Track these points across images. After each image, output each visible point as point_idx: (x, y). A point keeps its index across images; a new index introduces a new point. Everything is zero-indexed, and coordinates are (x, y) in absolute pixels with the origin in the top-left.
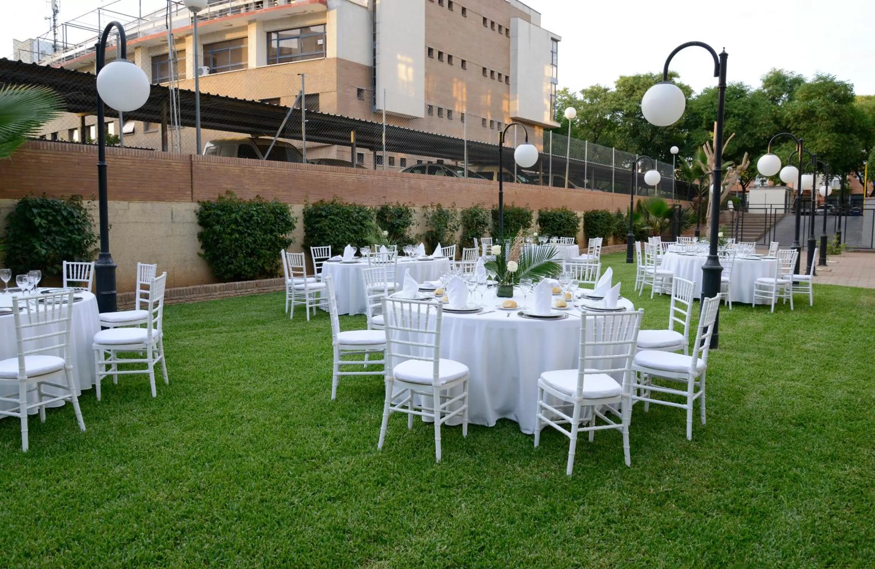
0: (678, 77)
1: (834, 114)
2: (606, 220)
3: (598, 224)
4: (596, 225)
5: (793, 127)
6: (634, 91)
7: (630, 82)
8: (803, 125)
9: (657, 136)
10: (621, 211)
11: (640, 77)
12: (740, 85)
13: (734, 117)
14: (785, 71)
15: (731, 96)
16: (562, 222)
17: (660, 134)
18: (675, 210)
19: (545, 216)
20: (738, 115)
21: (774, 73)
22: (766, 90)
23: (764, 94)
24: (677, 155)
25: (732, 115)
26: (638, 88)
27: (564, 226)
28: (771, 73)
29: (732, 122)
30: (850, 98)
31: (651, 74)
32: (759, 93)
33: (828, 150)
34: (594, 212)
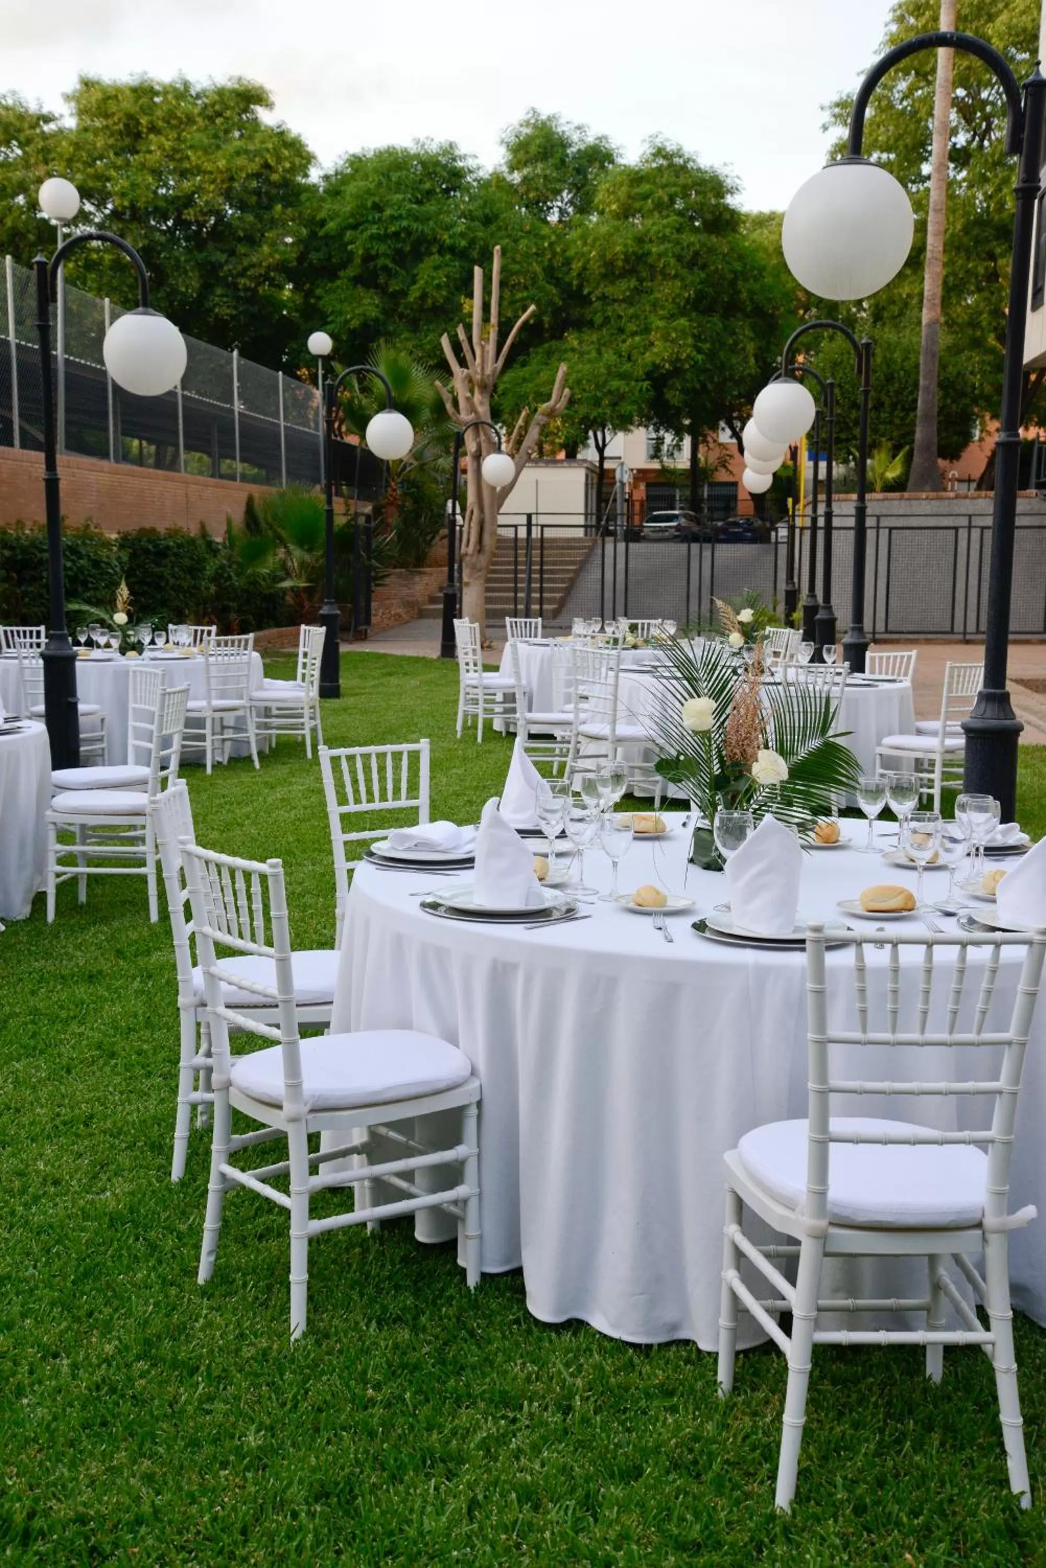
0: (269, 105)
1: (694, 262)
2: (187, 562)
3: (167, 573)
4: (162, 577)
5: (598, 292)
6: (138, 135)
7: (127, 105)
8: (622, 288)
9: (219, 291)
10: (209, 529)
11: (151, 92)
12: (449, 150)
13: (440, 252)
14: (562, 121)
15: (427, 186)
16: (81, 569)
17: (228, 285)
18: (356, 526)
19: (24, 550)
20: (452, 249)
21: (535, 126)
22: (516, 178)
23: (511, 189)
24: (326, 359)
25: (434, 249)
26: (153, 129)
27: (85, 583)
28: (527, 124)
29: (436, 268)
30: (728, 223)
31: (186, 84)
32: (498, 180)
33: (676, 361)
34: (149, 534)
